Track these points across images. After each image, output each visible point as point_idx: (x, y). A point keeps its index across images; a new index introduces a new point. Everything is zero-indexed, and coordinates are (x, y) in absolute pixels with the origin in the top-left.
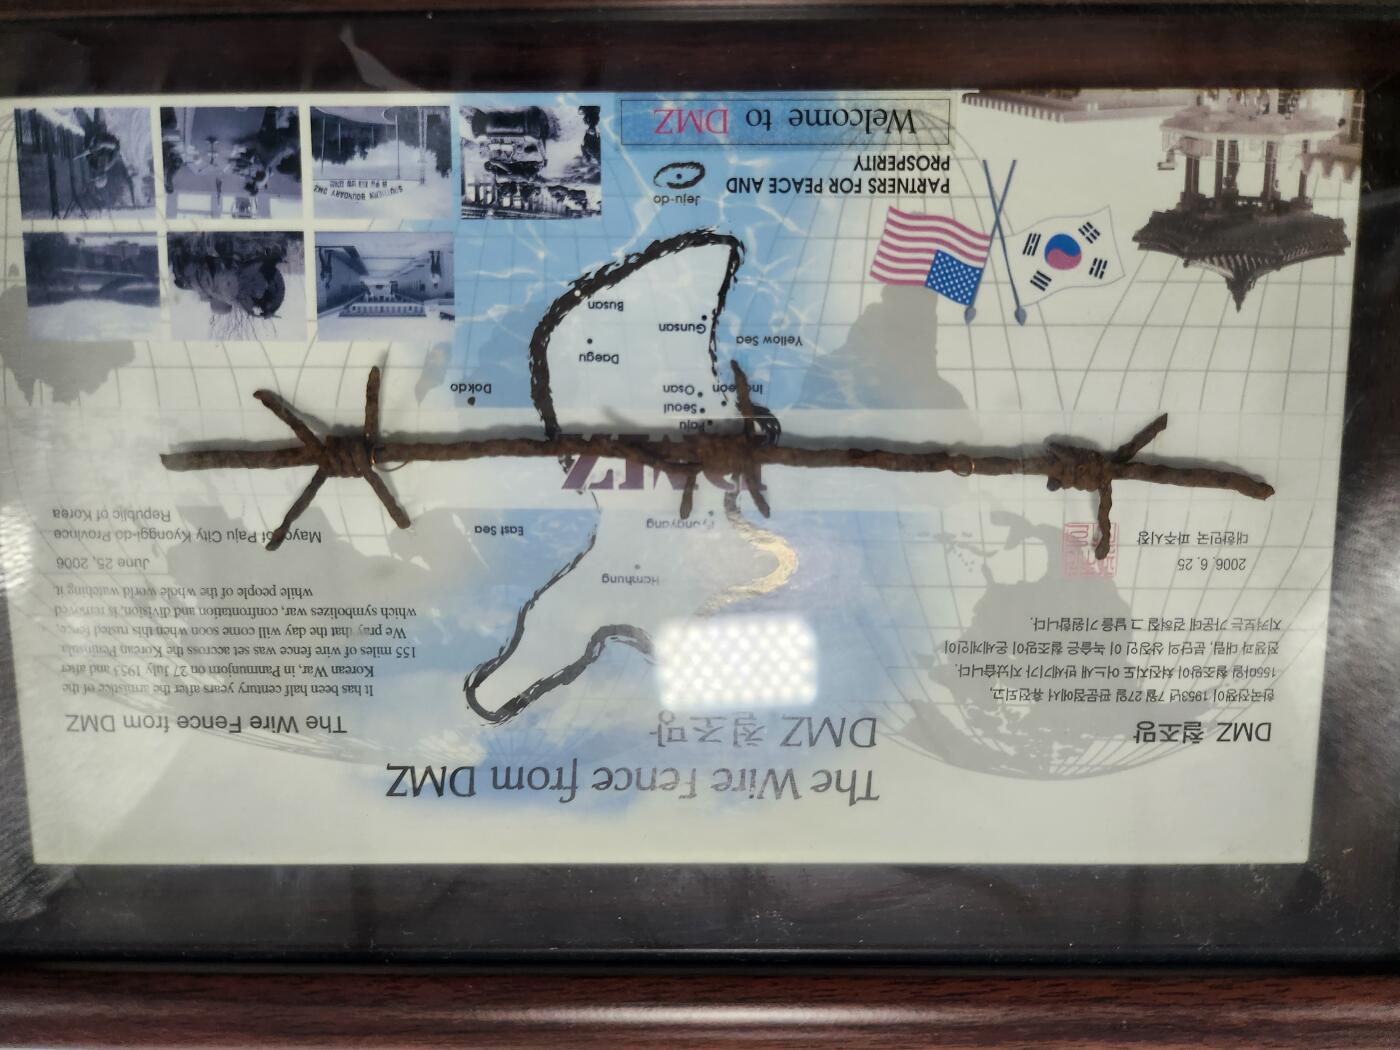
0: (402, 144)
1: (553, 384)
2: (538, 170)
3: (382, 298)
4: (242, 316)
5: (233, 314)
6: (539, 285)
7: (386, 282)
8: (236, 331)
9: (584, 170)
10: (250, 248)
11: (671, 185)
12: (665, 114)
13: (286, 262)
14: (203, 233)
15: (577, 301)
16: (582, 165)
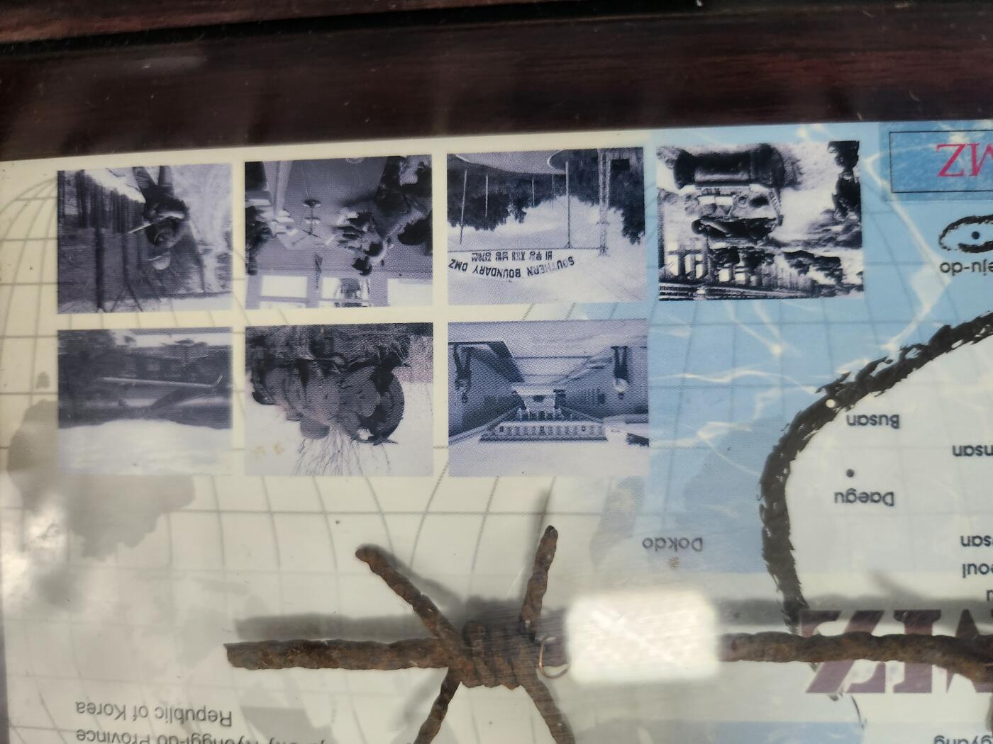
0: (575, 200)
1: (796, 537)
2: (769, 230)
3: (542, 414)
4: (342, 441)
5: (330, 437)
6: (774, 393)
7: (548, 392)
8: (333, 462)
9: (839, 228)
10: (358, 348)
11: (965, 248)
12: (953, 150)
13: (406, 365)
14: (294, 328)
15: (830, 415)
16: (837, 223)
